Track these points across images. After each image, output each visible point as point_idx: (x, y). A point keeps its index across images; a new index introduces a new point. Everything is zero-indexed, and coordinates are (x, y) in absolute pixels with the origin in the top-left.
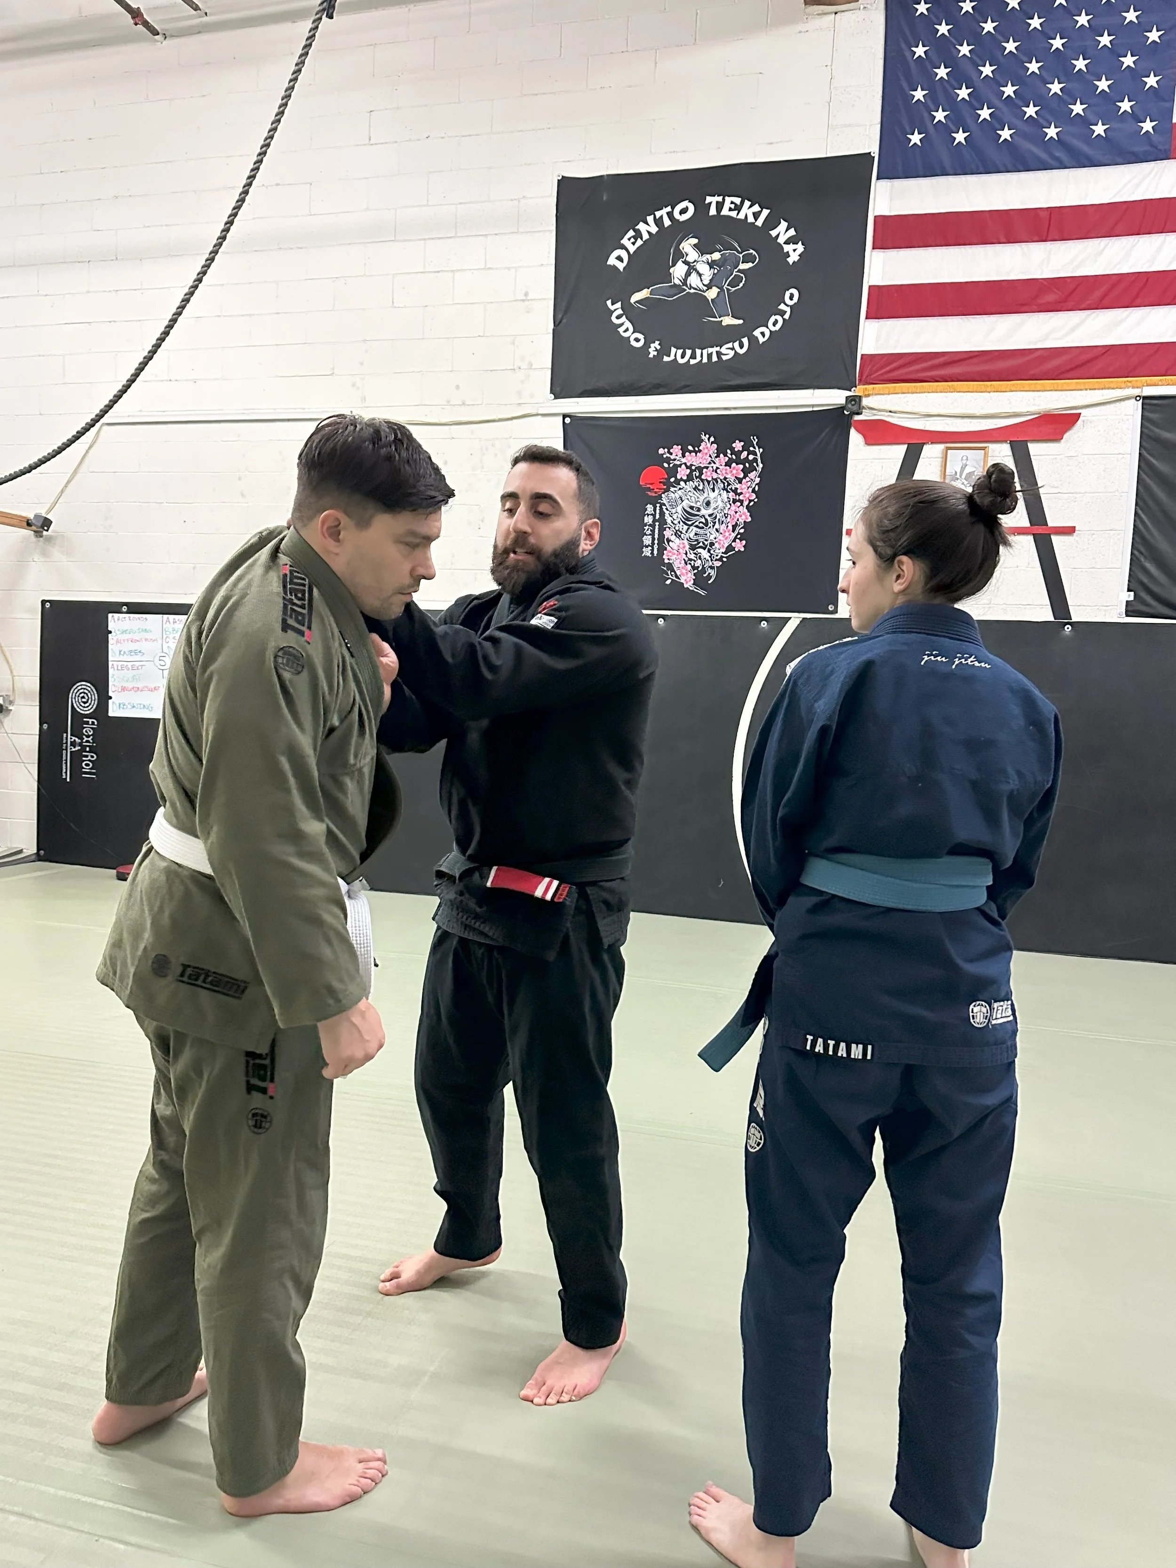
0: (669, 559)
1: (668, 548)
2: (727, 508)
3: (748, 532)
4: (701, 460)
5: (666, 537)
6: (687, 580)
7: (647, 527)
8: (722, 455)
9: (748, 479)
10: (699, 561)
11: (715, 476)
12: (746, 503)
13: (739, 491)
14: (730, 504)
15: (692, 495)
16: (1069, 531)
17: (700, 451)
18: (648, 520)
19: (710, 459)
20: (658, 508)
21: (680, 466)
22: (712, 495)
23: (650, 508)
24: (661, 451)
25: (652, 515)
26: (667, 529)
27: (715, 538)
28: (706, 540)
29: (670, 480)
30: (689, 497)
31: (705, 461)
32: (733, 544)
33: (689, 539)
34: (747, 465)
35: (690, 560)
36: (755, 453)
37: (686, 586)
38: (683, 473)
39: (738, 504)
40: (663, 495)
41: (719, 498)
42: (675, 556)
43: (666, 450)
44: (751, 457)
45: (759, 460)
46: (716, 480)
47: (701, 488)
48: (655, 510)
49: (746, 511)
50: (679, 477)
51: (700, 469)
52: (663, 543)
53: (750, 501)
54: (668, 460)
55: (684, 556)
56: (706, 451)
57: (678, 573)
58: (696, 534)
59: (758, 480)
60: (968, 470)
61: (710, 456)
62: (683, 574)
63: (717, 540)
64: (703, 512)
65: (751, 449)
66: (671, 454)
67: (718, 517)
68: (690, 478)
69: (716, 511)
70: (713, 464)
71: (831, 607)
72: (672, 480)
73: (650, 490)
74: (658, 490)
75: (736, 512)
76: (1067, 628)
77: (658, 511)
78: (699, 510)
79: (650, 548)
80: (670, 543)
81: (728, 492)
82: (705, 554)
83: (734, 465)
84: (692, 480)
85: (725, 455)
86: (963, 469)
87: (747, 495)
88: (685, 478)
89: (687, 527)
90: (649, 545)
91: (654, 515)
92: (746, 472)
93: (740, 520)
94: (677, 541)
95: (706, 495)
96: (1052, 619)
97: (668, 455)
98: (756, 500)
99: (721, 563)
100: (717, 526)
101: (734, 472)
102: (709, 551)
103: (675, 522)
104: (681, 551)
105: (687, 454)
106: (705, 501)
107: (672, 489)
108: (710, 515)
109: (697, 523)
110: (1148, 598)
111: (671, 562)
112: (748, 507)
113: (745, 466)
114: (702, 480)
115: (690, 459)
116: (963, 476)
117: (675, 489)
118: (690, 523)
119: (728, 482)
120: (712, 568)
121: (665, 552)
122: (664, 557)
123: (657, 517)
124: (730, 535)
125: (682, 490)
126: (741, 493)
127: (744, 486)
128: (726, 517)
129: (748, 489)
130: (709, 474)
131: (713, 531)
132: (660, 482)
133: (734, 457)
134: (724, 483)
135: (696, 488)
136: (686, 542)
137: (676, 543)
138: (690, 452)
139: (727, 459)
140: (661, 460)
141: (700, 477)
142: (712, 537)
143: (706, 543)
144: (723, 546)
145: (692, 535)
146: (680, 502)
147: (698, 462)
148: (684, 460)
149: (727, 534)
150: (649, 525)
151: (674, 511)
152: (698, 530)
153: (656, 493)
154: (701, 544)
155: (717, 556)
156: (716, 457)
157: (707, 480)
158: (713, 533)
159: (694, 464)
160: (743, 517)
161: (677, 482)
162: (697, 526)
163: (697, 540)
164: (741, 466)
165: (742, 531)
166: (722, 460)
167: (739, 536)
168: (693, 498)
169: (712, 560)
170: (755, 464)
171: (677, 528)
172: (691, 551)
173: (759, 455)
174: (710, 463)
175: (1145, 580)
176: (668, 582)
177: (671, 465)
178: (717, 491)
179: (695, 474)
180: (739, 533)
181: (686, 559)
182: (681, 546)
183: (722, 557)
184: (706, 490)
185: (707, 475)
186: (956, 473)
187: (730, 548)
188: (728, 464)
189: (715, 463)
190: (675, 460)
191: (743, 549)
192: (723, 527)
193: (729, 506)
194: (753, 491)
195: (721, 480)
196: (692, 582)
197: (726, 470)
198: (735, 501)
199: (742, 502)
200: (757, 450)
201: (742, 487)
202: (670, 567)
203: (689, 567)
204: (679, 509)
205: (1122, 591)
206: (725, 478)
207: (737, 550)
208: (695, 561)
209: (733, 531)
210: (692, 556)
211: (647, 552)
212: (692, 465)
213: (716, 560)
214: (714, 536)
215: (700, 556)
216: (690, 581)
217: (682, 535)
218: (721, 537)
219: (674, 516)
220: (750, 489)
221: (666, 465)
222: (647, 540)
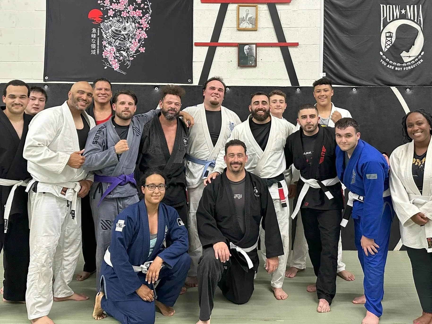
0: (105, 56)
1: (105, 50)
2: (135, 31)
3: (146, 43)
4: (120, 7)
5: (103, 45)
6: (116, 67)
7: (93, 40)
8: (131, 5)
9: (145, 17)
10: (122, 58)
11: (128, 15)
12: (144, 29)
13: (140, 23)
14: (137, 29)
15: (116, 24)
16: (296, 45)
17: (119, 3)
18: (94, 36)
19: (125, 7)
20: (98, 30)
21: (109, 9)
22: (127, 25)
23: (94, 30)
24: (99, 2)
25: (95, 33)
26: (104, 41)
27: (130, 46)
28: (125, 47)
29: (105, 16)
30: (115, 25)
31: (122, 8)
32: (139, 49)
33: (116, 46)
34: (144, 10)
35: (117, 57)
36: (148, 5)
37: (115, 70)
38: (111, 13)
39: (141, 29)
40: (101, 24)
41: (130, 26)
42: (109, 55)
43: (102, 2)
44: (146, 7)
45: (150, 8)
46: (128, 17)
47: (121, 21)
48: (97, 31)
49: (145, 33)
50: (109, 15)
51: (120, 12)
52: (102, 48)
53: (147, 28)
54: (103, 7)
55: (114, 55)
56: (123, 3)
57: (111, 63)
58: (119, 44)
59: (150, 18)
60: (249, 17)
61: (125, 5)
62: (113, 64)
63: (130, 47)
64: (123, 33)
65: (146, 3)
66: (105, 3)
67: (131, 36)
68: (115, 16)
69: (129, 32)
70: (126, 10)
71: (189, 81)
72: (106, 16)
73: (93, 21)
74: (98, 21)
75: (140, 33)
76: (298, 90)
77: (98, 32)
78: (120, 32)
79: (95, 50)
80: (106, 48)
81: (135, 23)
82: (124, 53)
83: (137, 10)
84: (116, 17)
85: (133, 5)
86: (247, 16)
87: (145, 25)
88: (112, 15)
89: (114, 40)
90: (94, 49)
91: (97, 34)
92: (144, 14)
93: (142, 37)
94: (110, 47)
95: (123, 24)
96: (291, 86)
97: (103, 4)
98: (149, 28)
99: (133, 58)
100: (130, 40)
101: (138, 13)
102: (127, 52)
103: (108, 37)
104: (112, 52)
105: (113, 4)
106: (124, 27)
107: (106, 21)
108: (126, 35)
109: (120, 38)
110: (332, 76)
111: (107, 57)
112: (145, 31)
113: (143, 11)
114: (122, 17)
115: (114, 6)
116: (247, 19)
117: (107, 21)
118: (116, 38)
119: (134, 18)
120: (129, 61)
121: (103, 52)
122: (103, 55)
123: (98, 34)
124: (137, 44)
125: (111, 22)
126: (142, 24)
127: (143, 21)
128: (135, 36)
129: (145, 22)
130: (125, 14)
131: (128, 42)
132: (99, 17)
133: (137, 6)
134: (133, 19)
135: (118, 21)
136: (114, 47)
137: (109, 48)
138: (114, 3)
139: (134, 7)
140: (99, 6)
141: (120, 15)
142: (128, 46)
143: (125, 48)
144: (134, 50)
145: (117, 44)
146: (110, 27)
147: (119, 8)
148: (111, 7)
149: (136, 44)
150: (94, 39)
151: (107, 32)
152: (121, 42)
153: (97, 22)
154: (122, 49)
155: (131, 55)
156: (128, 6)
157: (123, 17)
158: (128, 43)
159: (117, 9)
160: (144, 36)
161: (108, 17)
162: (120, 40)
163: (120, 47)
164: (141, 11)
165: (143, 43)
166: (131, 7)
167: (142, 45)
168: (117, 26)
169: (128, 57)
170: (148, 10)
171: (109, 41)
172: (117, 52)
173: (150, 6)
174: (125, 9)
175: (331, 67)
176: (106, 68)
177: (105, 9)
178: (129, 23)
179: (118, 13)
180: (142, 44)
181: (115, 56)
182: (112, 49)
183: (134, 55)
184: (123, 22)
185: (124, 14)
186: (244, 17)
187: (137, 51)
188: (134, 10)
189: (127, 9)
190: (106, 6)
191: (144, 52)
192: (133, 41)
193: (136, 30)
194: (148, 23)
195: (131, 17)
196: (118, 68)
197: (133, 12)
198: (139, 28)
199: (142, 28)
200: (149, 4)
201: (142, 21)
202: (106, 60)
203: (116, 60)
204: (110, 30)
205: (321, 72)
206: (133, 17)
207: (141, 52)
208: (120, 57)
209: (139, 43)
210: (118, 55)
211: (93, 52)
212: (115, 9)
213: (131, 57)
214: (129, 45)
215: (122, 55)
216: (117, 67)
217: (112, 44)
218: (132, 45)
219: (107, 34)
220: (146, 22)
221: (102, 9)
222: (93, 46)
